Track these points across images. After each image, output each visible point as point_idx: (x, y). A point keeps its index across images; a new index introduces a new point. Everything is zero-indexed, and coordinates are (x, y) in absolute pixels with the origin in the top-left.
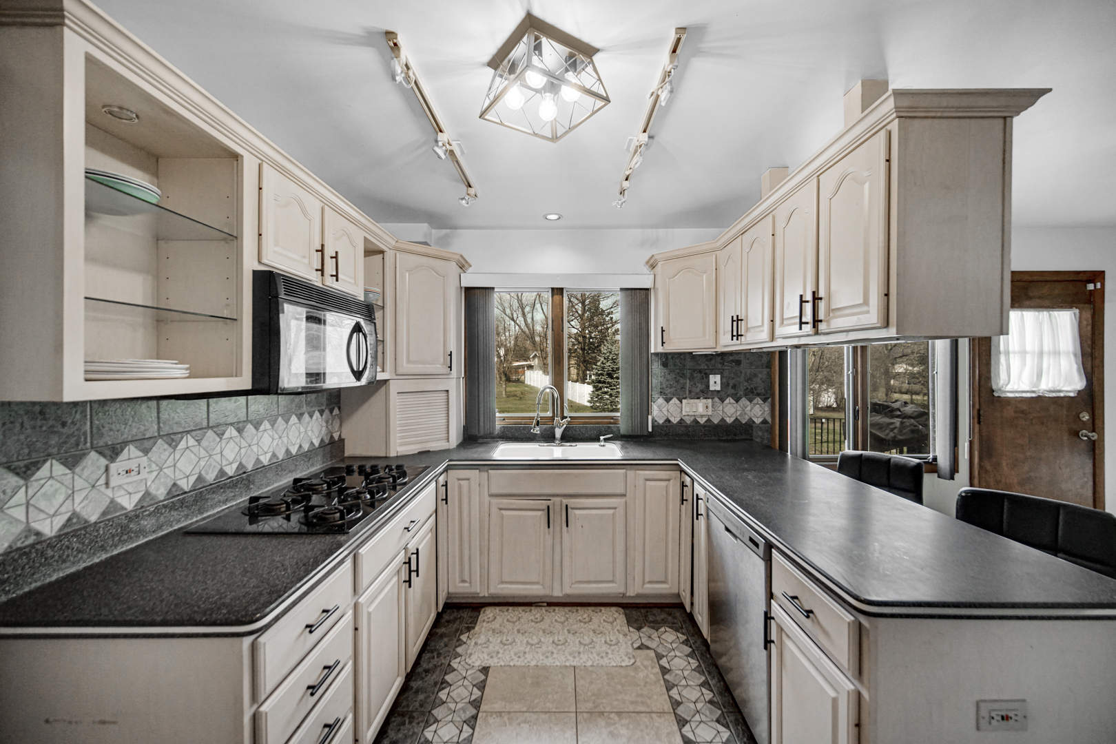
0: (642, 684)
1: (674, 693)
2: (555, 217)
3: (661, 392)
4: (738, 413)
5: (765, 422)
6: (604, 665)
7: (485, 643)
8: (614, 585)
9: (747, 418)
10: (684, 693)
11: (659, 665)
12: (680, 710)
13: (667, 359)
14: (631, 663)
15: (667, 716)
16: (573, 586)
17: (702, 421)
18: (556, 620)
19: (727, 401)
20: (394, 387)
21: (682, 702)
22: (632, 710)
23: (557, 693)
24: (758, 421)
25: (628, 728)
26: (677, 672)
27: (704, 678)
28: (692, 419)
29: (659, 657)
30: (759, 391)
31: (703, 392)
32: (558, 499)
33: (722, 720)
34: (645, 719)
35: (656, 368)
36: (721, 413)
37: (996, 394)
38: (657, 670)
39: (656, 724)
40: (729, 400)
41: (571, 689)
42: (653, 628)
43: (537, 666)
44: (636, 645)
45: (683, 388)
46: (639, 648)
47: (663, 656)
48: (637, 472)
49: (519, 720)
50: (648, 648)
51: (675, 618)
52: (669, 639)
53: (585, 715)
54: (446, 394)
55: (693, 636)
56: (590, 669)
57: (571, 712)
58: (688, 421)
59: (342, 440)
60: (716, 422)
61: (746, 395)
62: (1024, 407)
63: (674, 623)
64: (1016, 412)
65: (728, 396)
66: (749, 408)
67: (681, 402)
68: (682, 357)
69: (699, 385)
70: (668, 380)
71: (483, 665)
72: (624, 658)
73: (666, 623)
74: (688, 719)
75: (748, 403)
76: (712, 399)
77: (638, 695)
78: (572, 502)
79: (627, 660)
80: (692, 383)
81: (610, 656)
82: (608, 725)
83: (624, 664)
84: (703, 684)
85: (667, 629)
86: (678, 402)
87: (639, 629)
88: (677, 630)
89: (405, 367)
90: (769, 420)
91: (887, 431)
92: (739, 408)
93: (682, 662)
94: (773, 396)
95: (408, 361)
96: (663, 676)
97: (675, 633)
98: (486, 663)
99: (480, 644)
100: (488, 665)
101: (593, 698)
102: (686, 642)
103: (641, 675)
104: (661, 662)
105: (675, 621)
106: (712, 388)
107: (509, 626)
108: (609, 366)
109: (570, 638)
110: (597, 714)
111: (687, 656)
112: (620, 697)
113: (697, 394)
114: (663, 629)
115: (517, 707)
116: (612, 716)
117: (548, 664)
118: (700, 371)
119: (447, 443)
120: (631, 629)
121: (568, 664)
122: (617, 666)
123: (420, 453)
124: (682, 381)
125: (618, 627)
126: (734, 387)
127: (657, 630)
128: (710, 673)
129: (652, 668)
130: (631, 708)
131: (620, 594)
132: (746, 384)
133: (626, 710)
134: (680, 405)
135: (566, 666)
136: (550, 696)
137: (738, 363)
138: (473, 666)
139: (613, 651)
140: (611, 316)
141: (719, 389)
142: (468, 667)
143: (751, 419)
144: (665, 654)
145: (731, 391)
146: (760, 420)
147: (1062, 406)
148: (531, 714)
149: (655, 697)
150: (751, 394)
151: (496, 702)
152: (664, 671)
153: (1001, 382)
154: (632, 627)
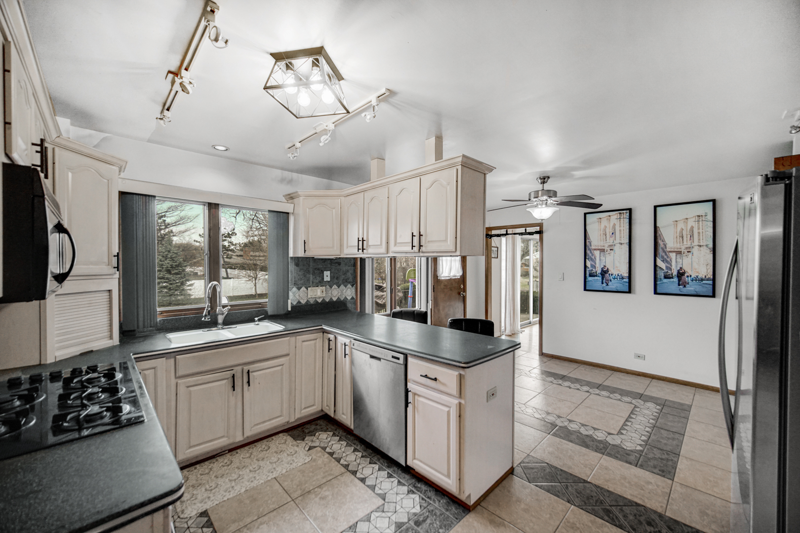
0: (323, 466)
1: (342, 461)
2: (224, 148)
3: (295, 284)
4: (339, 294)
5: (353, 298)
6: (294, 467)
7: (192, 497)
8: (282, 418)
9: (344, 297)
10: (347, 459)
11: (327, 452)
12: (350, 468)
13: (298, 261)
14: (310, 459)
15: (346, 474)
16: (252, 429)
17: (320, 301)
18: (242, 458)
19: (334, 287)
21: (349, 464)
22: (325, 481)
23: (272, 497)
24: (349, 298)
25: (329, 491)
26: (338, 451)
27: (353, 448)
28: (314, 300)
29: (324, 449)
30: (349, 280)
31: (320, 282)
32: (240, 368)
33: (372, 462)
34: (334, 482)
35: (292, 267)
36: (330, 295)
37: (438, 278)
38: (327, 455)
39: (343, 481)
40: (335, 286)
41: (281, 490)
42: (311, 435)
43: (247, 490)
44: (307, 449)
45: (308, 280)
46: (309, 449)
47: (326, 447)
48: (297, 337)
49: (256, 526)
50: (315, 447)
51: (321, 425)
52: (324, 437)
53: (300, 498)
54: (108, 294)
55: (336, 430)
56: (286, 474)
57: (290, 501)
58: (312, 301)
60: (327, 301)
61: (343, 283)
63: (322, 428)
64: (444, 285)
65: (334, 284)
66: (345, 291)
67: (307, 289)
68: (308, 260)
69: (318, 278)
70: (299, 275)
71: (200, 511)
72: (305, 458)
73: (317, 430)
74: (357, 470)
75: (345, 288)
76: (326, 286)
77: (324, 473)
78: (251, 367)
79: (307, 458)
80: (314, 277)
81: (296, 461)
82: (316, 496)
83: (306, 461)
84: (355, 450)
85: (320, 433)
86: (305, 289)
87: (303, 440)
88: (325, 431)
90: (355, 297)
91: (382, 300)
92: (340, 291)
93: (338, 445)
94: (356, 283)
96: (332, 457)
97: (325, 433)
98: (202, 510)
99: (187, 500)
100: (205, 509)
101: (298, 487)
102: (334, 435)
103: (320, 462)
104: (326, 450)
105: (322, 427)
106: (325, 280)
107: (205, 477)
108: (168, 263)
109: (261, 463)
110: (306, 494)
111: (339, 441)
112: (315, 479)
113: (317, 283)
114: (317, 434)
115: (249, 520)
116: (316, 490)
117: (255, 485)
118: (319, 269)
119: (111, 341)
120: (298, 442)
121: (269, 478)
122: (302, 465)
123: (82, 354)
124: (308, 276)
125: (291, 444)
126: (337, 278)
127: (315, 436)
128: (355, 444)
129: (324, 456)
130: (324, 481)
131: (286, 423)
132: (343, 276)
133: (322, 483)
134: (306, 292)
135: (269, 480)
136: (269, 502)
137: (339, 264)
138: (191, 517)
139: (296, 457)
140: (164, 219)
141: (329, 280)
142: (186, 520)
143: (346, 297)
144: (326, 446)
145: (336, 281)
146: (351, 297)
147: (456, 282)
148: (263, 518)
149: (334, 469)
150: (346, 282)
151: (230, 526)
152: (331, 454)
153: (440, 273)
154: (298, 440)
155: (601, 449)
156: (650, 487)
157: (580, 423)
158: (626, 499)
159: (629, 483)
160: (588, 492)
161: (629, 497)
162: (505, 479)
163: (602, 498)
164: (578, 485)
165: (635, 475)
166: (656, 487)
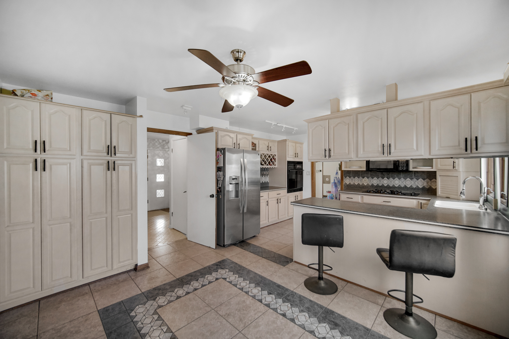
20: (438, 174)
59: (436, 189)
89: (440, 167)
95: (441, 165)
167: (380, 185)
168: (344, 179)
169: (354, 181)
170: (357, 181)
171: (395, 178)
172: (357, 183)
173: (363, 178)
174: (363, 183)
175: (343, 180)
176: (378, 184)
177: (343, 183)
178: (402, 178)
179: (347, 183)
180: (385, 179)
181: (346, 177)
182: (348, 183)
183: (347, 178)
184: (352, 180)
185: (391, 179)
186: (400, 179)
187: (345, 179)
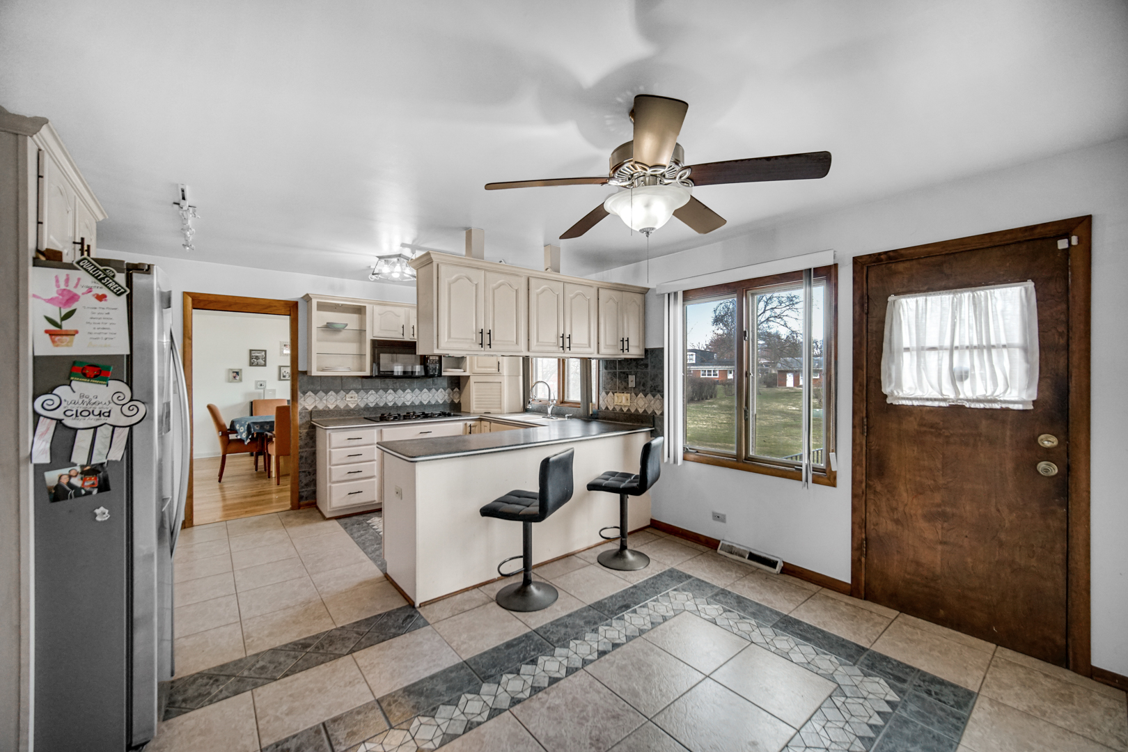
3: (603, 387)
4: (646, 406)
13: (606, 361)
17: (625, 410)
19: (639, 395)
20: (472, 380)
24: (658, 412)
28: (620, 408)
37: (889, 401)
45: (615, 385)
58: (617, 409)
59: (459, 403)
60: (633, 412)
61: (651, 392)
62: (936, 420)
64: (921, 425)
65: (640, 392)
66: (653, 402)
68: (613, 362)
69: (623, 383)
70: (607, 379)
75: (652, 398)
76: (630, 393)
80: (620, 381)
86: (612, 395)
89: (477, 370)
92: (647, 402)
95: (478, 367)
106: (630, 386)
113: (623, 389)
118: (624, 373)
124: (614, 379)
126: (644, 385)
132: (651, 383)
134: (613, 398)
137: (646, 367)
141: (635, 386)
143: (654, 411)
145: (642, 388)
147: (1004, 422)
150: (654, 391)
155: (389, 705)
156: (285, 708)
157: (479, 724)
158: (299, 671)
159: (312, 691)
160: (338, 646)
161: (298, 675)
162: (403, 596)
163: (321, 651)
164: (354, 642)
165: (313, 706)
166: (278, 714)
167: (382, 404)
168: (301, 398)
169: (326, 400)
170: (334, 401)
171: (406, 390)
172: (334, 406)
173: (347, 393)
174: (347, 405)
175: (297, 401)
176: (377, 404)
177: (297, 408)
178: (417, 390)
179: (307, 407)
180: (389, 392)
181: (304, 393)
182: (310, 408)
183: (308, 394)
184: (321, 400)
185: (400, 392)
186: (413, 390)
187: (303, 399)
